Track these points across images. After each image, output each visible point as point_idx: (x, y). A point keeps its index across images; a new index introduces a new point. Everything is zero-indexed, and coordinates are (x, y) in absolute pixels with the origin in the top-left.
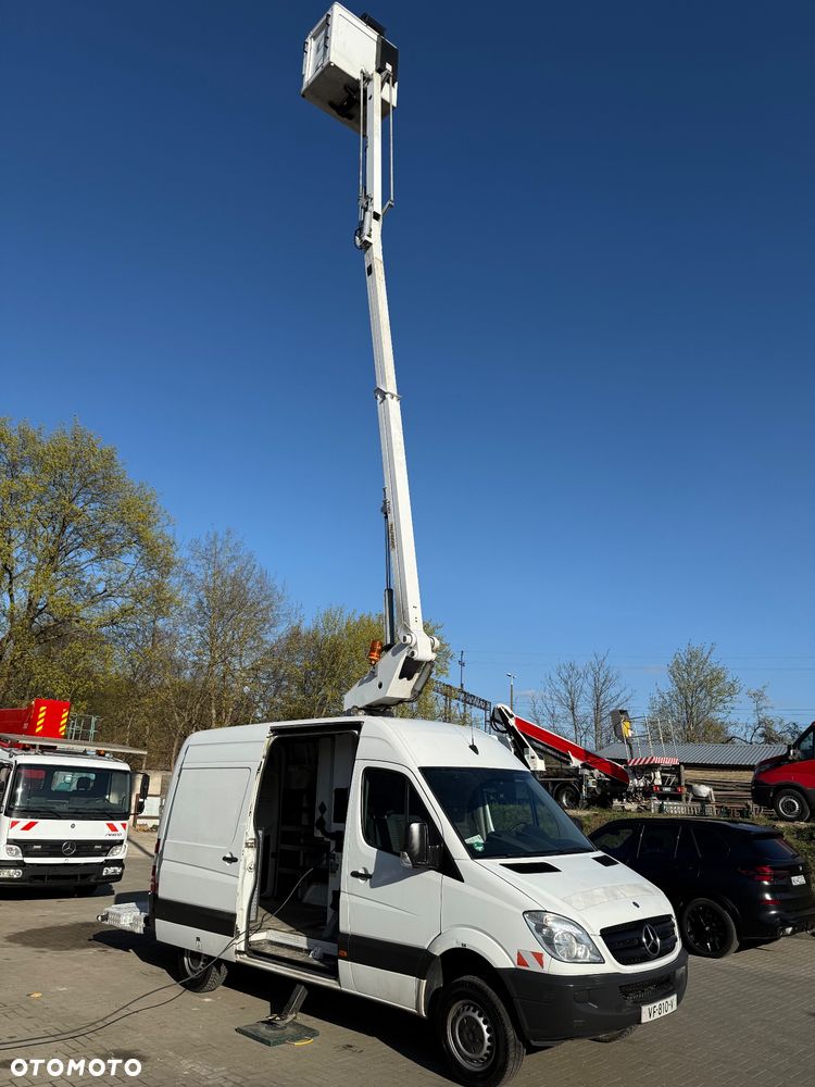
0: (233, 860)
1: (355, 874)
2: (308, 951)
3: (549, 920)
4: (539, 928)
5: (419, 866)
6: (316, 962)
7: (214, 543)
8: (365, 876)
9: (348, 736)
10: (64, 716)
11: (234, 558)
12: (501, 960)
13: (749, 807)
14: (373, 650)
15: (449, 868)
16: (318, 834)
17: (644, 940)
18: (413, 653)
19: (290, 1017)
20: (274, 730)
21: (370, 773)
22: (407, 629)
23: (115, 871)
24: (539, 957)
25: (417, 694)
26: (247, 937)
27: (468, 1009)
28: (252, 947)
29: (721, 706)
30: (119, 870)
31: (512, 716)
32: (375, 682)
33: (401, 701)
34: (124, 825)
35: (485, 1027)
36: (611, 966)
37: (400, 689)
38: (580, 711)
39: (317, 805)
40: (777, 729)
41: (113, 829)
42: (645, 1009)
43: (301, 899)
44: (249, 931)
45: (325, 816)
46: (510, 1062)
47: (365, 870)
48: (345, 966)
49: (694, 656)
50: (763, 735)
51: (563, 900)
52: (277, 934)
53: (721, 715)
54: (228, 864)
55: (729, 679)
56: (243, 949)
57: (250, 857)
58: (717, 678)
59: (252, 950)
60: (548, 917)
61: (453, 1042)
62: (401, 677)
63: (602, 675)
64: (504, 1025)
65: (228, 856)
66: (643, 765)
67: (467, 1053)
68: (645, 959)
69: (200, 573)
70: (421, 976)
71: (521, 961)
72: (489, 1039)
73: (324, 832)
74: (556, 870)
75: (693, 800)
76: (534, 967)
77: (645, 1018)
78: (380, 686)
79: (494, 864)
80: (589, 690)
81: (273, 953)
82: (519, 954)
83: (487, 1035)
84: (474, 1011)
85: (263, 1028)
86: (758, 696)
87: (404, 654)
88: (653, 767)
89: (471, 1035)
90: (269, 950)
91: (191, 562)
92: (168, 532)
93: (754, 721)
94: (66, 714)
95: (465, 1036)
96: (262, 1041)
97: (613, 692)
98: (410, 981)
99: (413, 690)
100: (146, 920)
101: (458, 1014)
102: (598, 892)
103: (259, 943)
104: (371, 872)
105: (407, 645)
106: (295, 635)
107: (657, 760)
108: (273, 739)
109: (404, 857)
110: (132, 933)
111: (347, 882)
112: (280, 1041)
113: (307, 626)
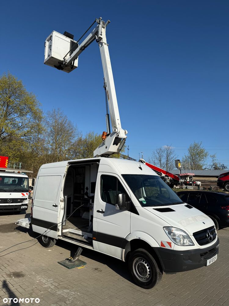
0: (56, 206)
1: (98, 211)
2: (83, 236)
3: (174, 230)
4: (170, 233)
5: (122, 209)
6: (85, 240)
7: (54, 112)
8: (102, 212)
9: (95, 164)
10: (6, 161)
11: (61, 117)
12: (154, 244)
13: (211, 187)
14: (103, 135)
15: (133, 210)
16: (86, 197)
17: (207, 236)
18: (118, 135)
19: (77, 258)
20: (69, 163)
21: (103, 177)
22: (115, 127)
23: (25, 207)
24: (170, 244)
25: (119, 150)
26: (62, 231)
27: (141, 260)
28: (64, 234)
29: (202, 160)
30: (26, 207)
31: (144, 162)
32: (104, 146)
33: (114, 153)
34: (27, 194)
35: (147, 267)
36: (197, 246)
37: (113, 148)
38: (162, 162)
39: (85, 187)
40: (218, 166)
41: (24, 195)
42: (208, 261)
43: (81, 217)
44: (62, 229)
45: (88, 191)
46: (157, 280)
47: (102, 210)
48: (94, 242)
49: (196, 146)
50: (214, 168)
51: (178, 222)
52: (72, 230)
53: (203, 162)
54: (54, 207)
55: (205, 152)
56: (61, 235)
57: (62, 205)
58: (202, 152)
59: (64, 235)
60: (173, 229)
61: (136, 272)
62: (114, 144)
63: (169, 151)
64: (155, 267)
65: (55, 205)
66: (184, 175)
67: (141, 276)
68: (207, 243)
69: (51, 121)
70: (123, 248)
71: (162, 244)
72: (149, 272)
73: (87, 196)
74: (174, 211)
75: (195, 185)
76: (167, 247)
77: (208, 264)
78: (106, 148)
79: (151, 208)
80: (165, 155)
81: (71, 236)
82: (161, 242)
83: (148, 270)
84: (143, 261)
85: (67, 262)
86: (213, 157)
87: (115, 136)
88: (187, 176)
89: (142, 270)
90: (69, 235)
91: (48, 118)
92: (40, 108)
93: (212, 164)
94: (7, 160)
95: (140, 270)
96: (67, 267)
97: (172, 156)
98: (119, 249)
99: (118, 149)
100: (30, 224)
101: (137, 262)
102: (190, 219)
103: (66, 233)
104: (104, 211)
105: (116, 132)
106: (80, 140)
107: (188, 174)
108: (69, 166)
109: (116, 206)
110: (26, 228)
111: (95, 214)
112: (73, 267)
113: (83, 138)
